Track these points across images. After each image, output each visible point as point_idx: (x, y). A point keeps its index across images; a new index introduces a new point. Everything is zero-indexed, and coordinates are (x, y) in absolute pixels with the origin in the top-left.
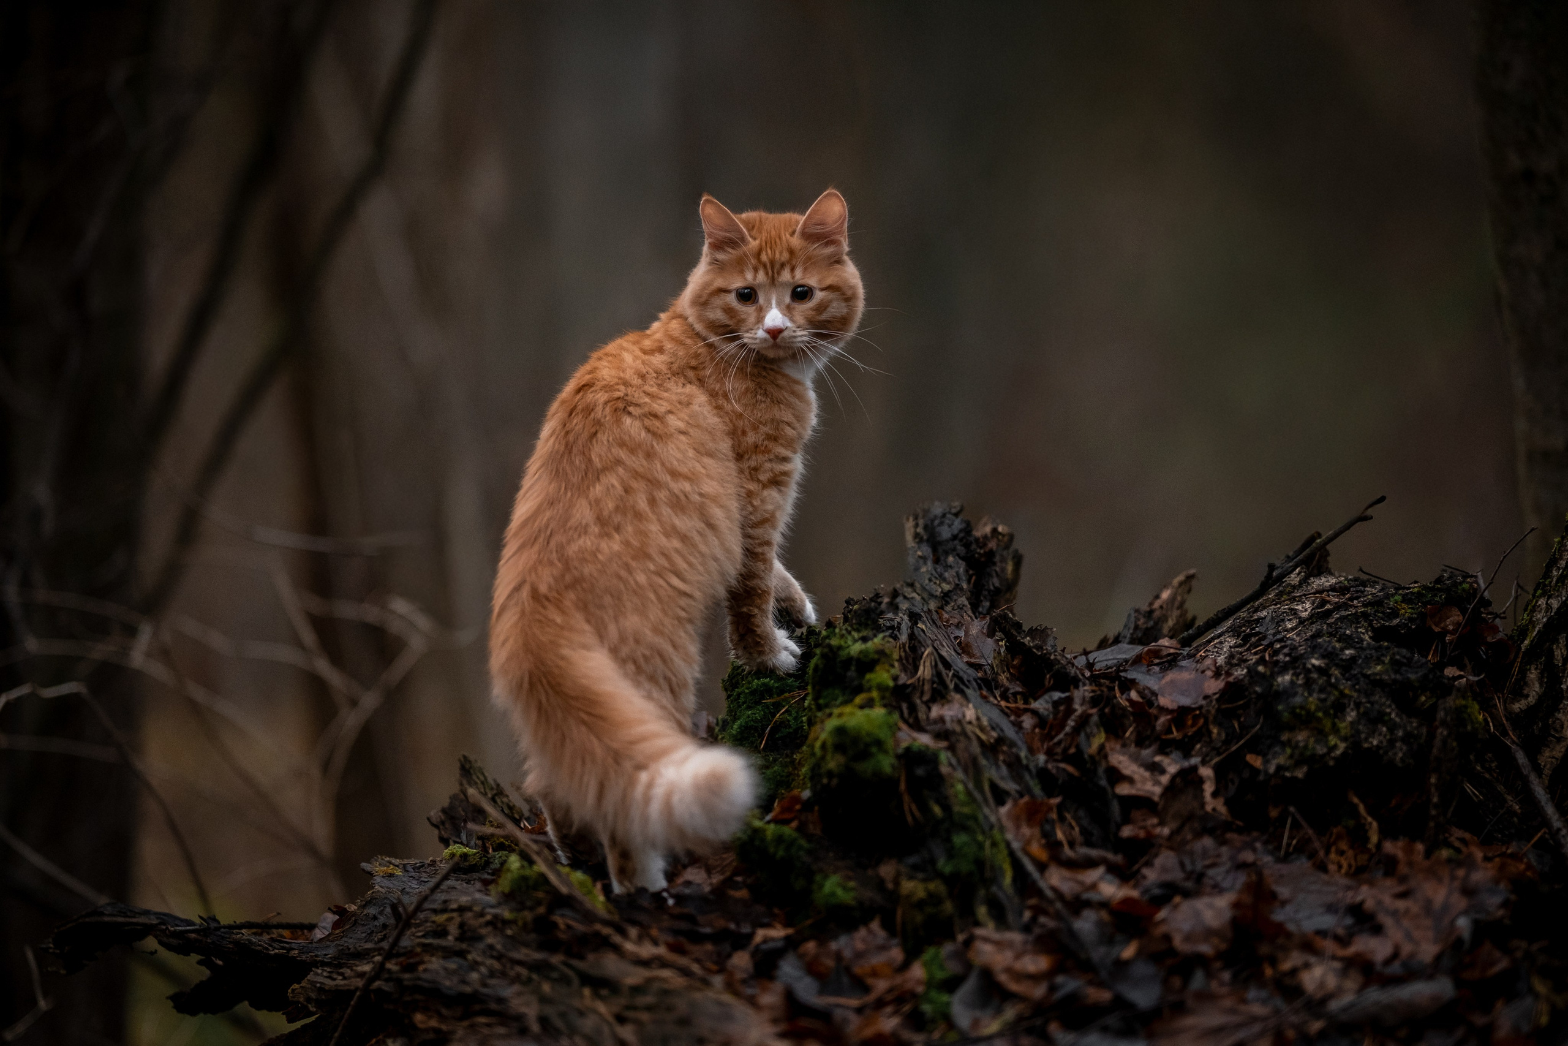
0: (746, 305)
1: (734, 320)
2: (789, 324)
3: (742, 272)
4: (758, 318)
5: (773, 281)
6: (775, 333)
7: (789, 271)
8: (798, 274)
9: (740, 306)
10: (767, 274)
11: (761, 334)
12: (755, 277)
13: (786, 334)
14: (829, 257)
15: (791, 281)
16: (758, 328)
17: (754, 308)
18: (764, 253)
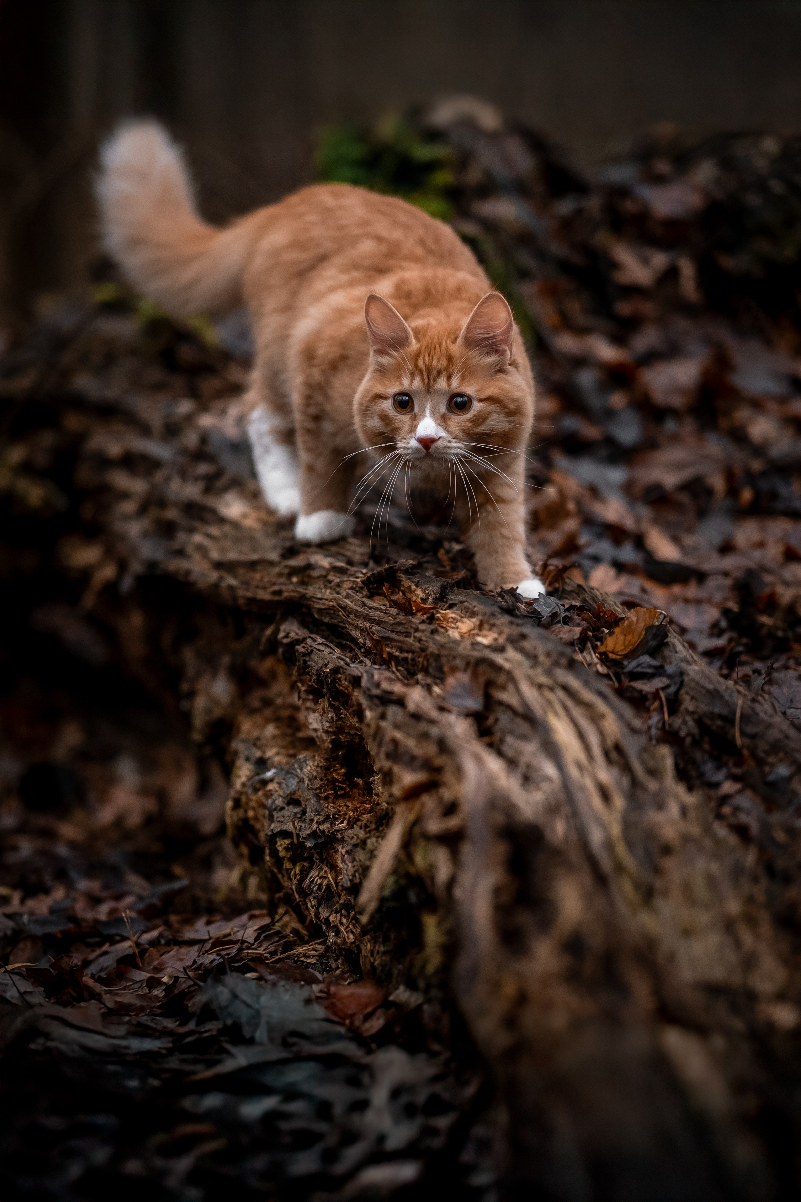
0: (402, 414)
1: (389, 428)
2: (443, 434)
3: (399, 378)
4: (411, 427)
5: (428, 389)
6: (427, 443)
7: (445, 378)
8: (455, 382)
9: (396, 414)
10: (423, 380)
11: (413, 443)
12: (411, 383)
13: (439, 443)
14: (490, 365)
15: (447, 389)
16: (411, 437)
17: (409, 416)
18: (422, 358)
